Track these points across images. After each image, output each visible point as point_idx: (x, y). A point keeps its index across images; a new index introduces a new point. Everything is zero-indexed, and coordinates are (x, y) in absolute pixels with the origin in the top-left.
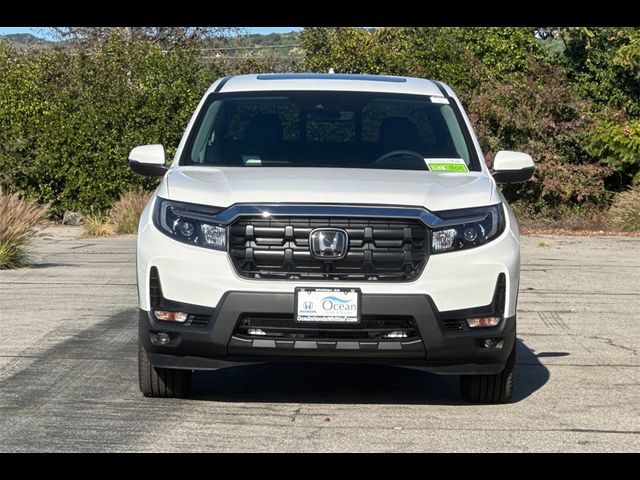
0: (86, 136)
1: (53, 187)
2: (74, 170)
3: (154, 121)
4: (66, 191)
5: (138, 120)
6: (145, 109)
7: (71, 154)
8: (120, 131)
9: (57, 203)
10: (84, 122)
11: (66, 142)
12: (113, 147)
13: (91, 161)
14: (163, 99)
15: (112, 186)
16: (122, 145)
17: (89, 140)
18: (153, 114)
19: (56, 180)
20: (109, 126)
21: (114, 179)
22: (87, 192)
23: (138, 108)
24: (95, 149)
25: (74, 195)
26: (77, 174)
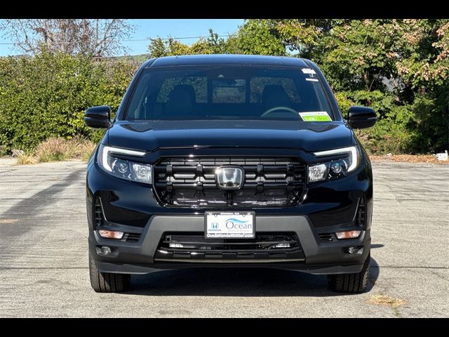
0: (27, 106)
1: (8, 136)
2: (20, 126)
3: (66, 98)
4: (16, 138)
5: (57, 97)
6: (61, 91)
7: (18, 117)
8: (47, 104)
9: (10, 145)
10: (26, 98)
11: (14, 110)
12: (42, 112)
13: (30, 121)
14: (71, 85)
15: (42, 135)
16: (48, 111)
17: (28, 109)
18: (65, 94)
19: (9, 132)
20: (40, 100)
21: (43, 131)
22: (27, 139)
23: (57, 90)
24: (32, 114)
25: (20, 140)
26: (22, 128)
